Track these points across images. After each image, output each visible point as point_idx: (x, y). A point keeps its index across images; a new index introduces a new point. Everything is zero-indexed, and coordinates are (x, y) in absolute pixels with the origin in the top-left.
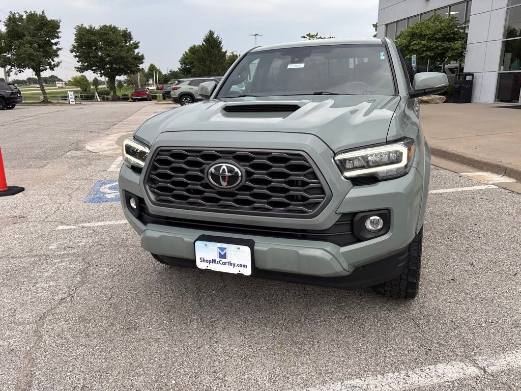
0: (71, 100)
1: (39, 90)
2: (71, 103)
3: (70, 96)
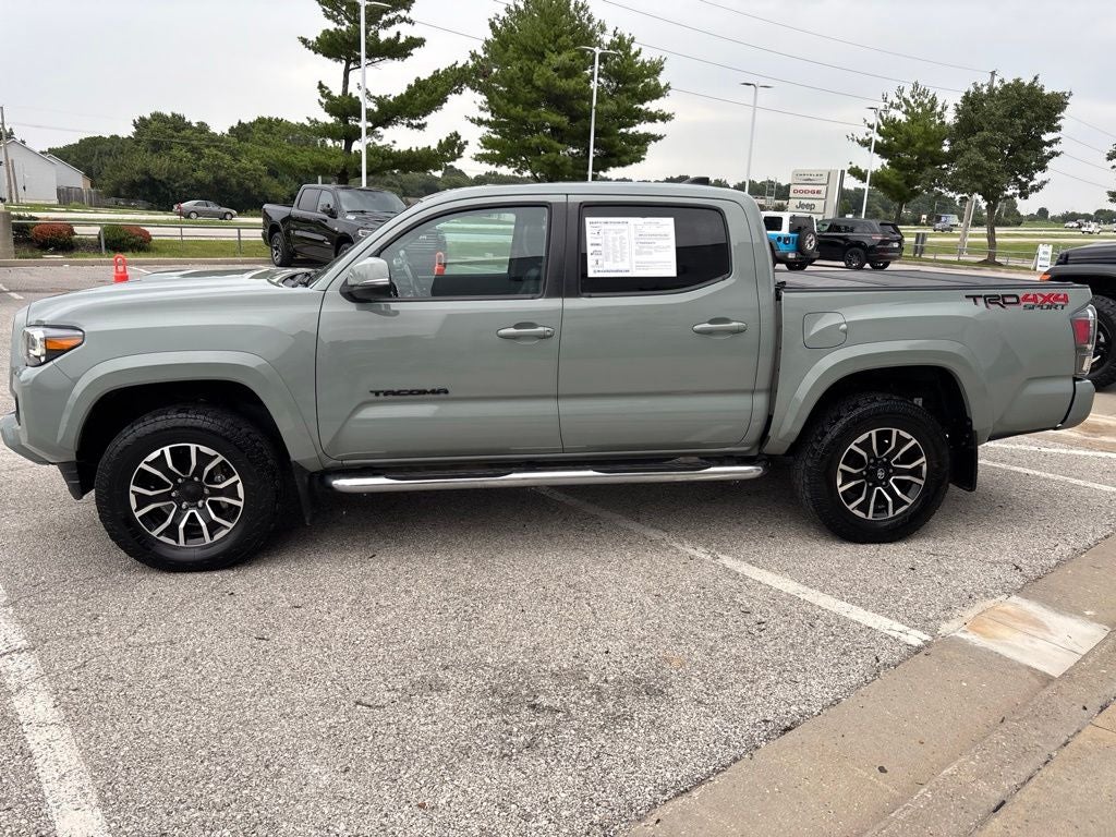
0: (1040, 263)
1: (982, 236)
2: (1038, 269)
3: (1041, 255)
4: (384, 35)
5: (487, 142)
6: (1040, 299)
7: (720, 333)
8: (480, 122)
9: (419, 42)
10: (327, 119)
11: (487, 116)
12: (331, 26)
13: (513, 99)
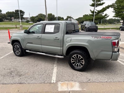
4: (99, 3)
5: (115, 15)
6: (105, 38)
7: (56, 39)
8: (114, 12)
9: (104, 3)
10: (91, 14)
11: (114, 11)
12: (93, 3)
13: (117, 8)
